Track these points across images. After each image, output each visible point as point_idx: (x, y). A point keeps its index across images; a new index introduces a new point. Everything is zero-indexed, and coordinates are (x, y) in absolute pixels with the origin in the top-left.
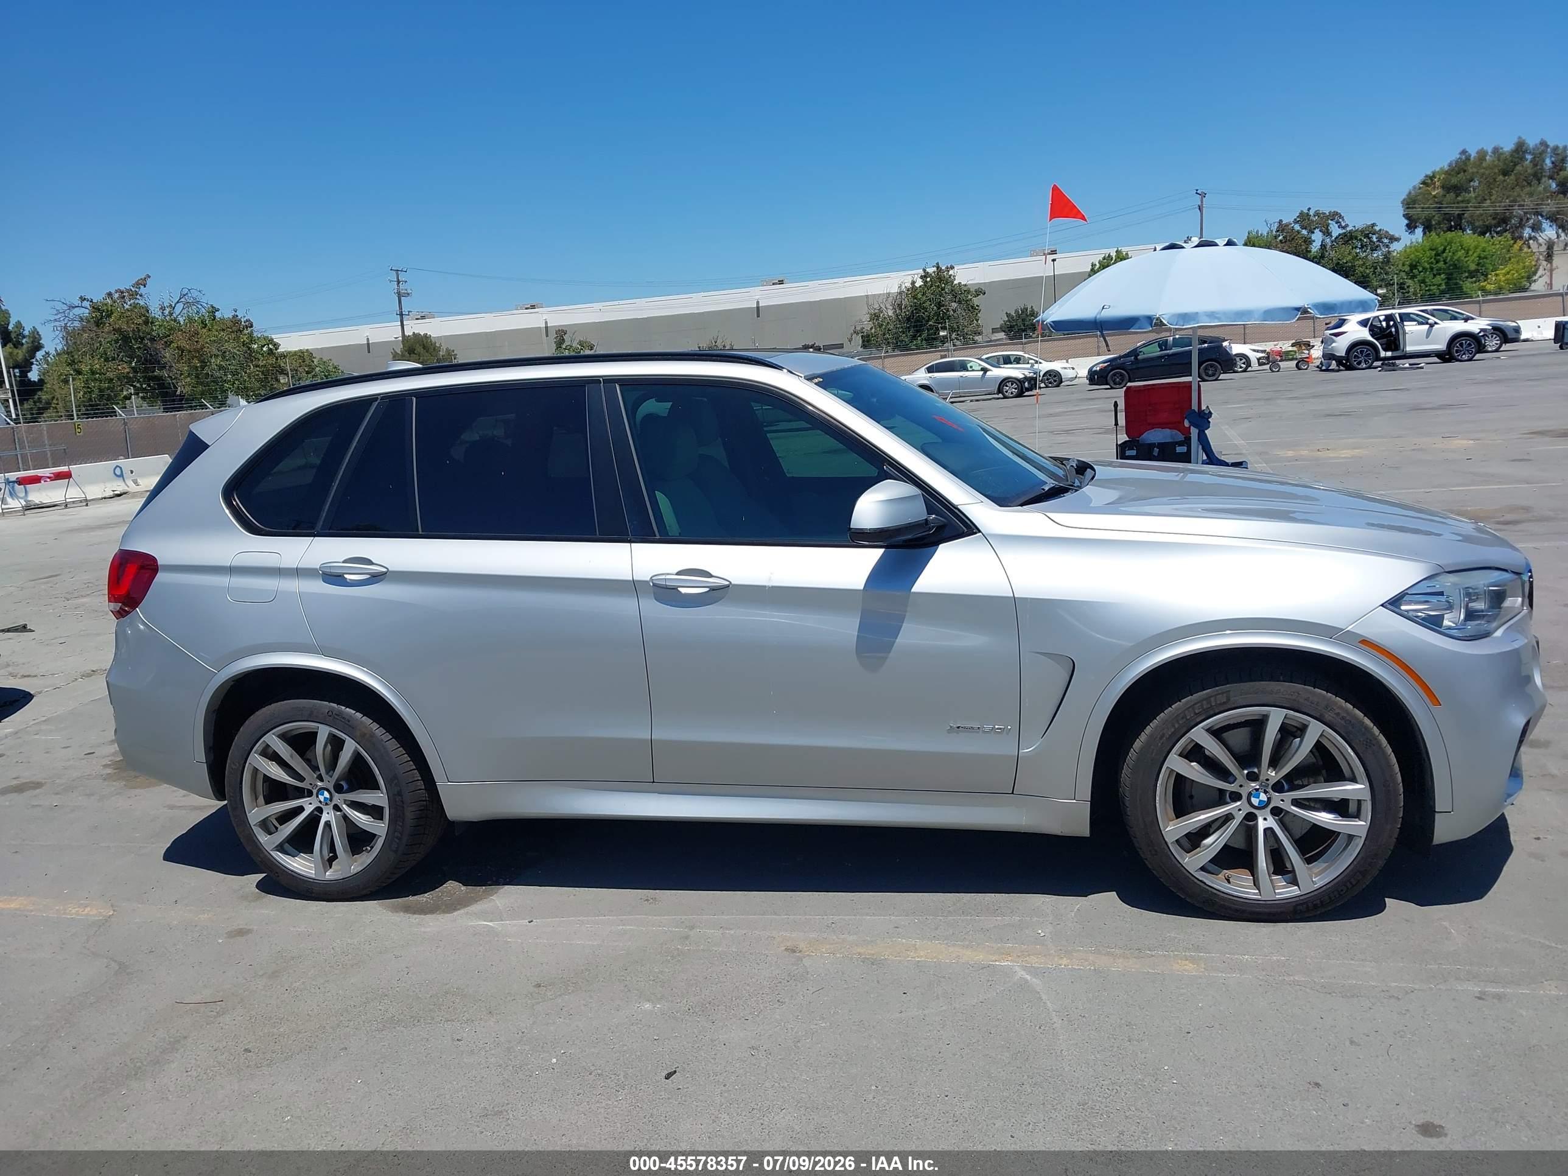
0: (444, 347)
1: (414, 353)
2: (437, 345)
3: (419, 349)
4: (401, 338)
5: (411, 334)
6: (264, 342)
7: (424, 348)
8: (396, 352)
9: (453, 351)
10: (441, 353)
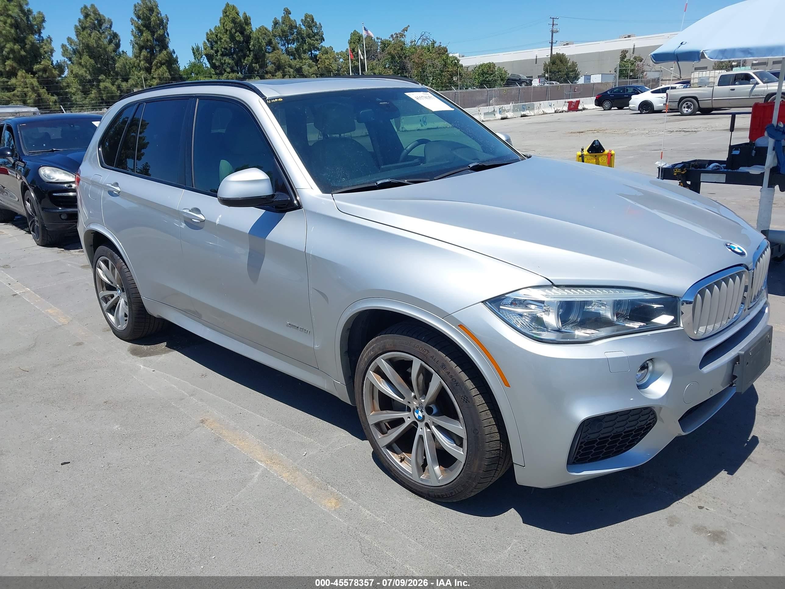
0: (571, 61)
1: (555, 64)
2: (568, 59)
3: (558, 62)
4: (550, 56)
5: (555, 53)
6: (453, 59)
7: (561, 61)
8: (546, 63)
9: (576, 63)
10: (569, 64)
